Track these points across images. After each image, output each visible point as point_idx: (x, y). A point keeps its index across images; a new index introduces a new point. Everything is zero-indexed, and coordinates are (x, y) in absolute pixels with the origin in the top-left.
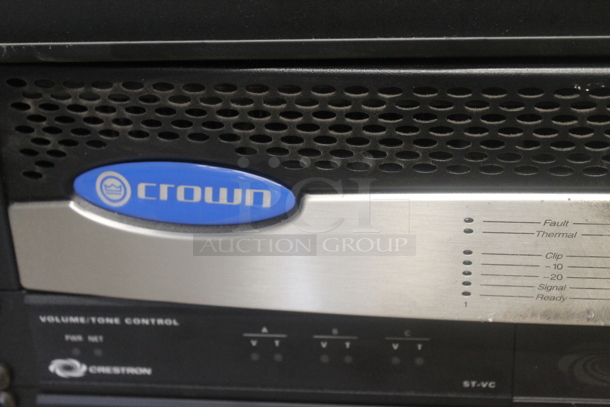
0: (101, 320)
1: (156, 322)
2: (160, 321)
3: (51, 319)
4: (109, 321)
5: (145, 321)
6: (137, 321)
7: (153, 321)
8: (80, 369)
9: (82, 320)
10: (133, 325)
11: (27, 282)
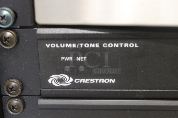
0: (87, 45)
1: (123, 45)
2: (126, 45)
3: (53, 46)
4: (92, 45)
5: (116, 45)
6: (110, 45)
7: (121, 45)
8: (68, 80)
9: (74, 45)
10: (108, 48)
11: (40, 19)
